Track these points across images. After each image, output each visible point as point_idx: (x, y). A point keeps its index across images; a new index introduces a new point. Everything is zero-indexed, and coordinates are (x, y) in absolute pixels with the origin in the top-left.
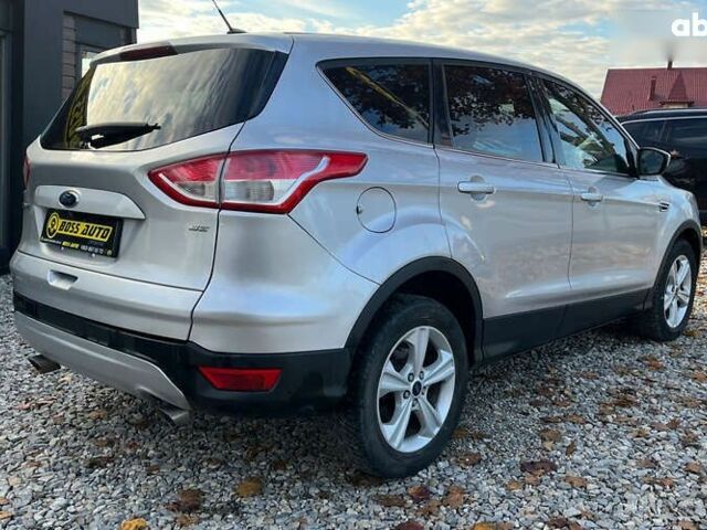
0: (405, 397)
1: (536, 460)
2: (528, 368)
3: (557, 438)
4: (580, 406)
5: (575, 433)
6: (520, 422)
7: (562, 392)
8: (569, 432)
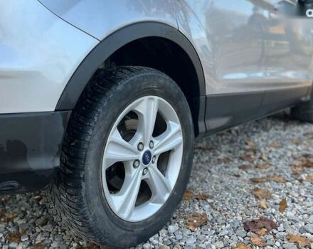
0: (134, 166)
1: (255, 218)
2: (232, 142)
3: (268, 196)
4: (276, 168)
5: (280, 190)
6: (235, 183)
7: (261, 158)
8: (275, 190)
